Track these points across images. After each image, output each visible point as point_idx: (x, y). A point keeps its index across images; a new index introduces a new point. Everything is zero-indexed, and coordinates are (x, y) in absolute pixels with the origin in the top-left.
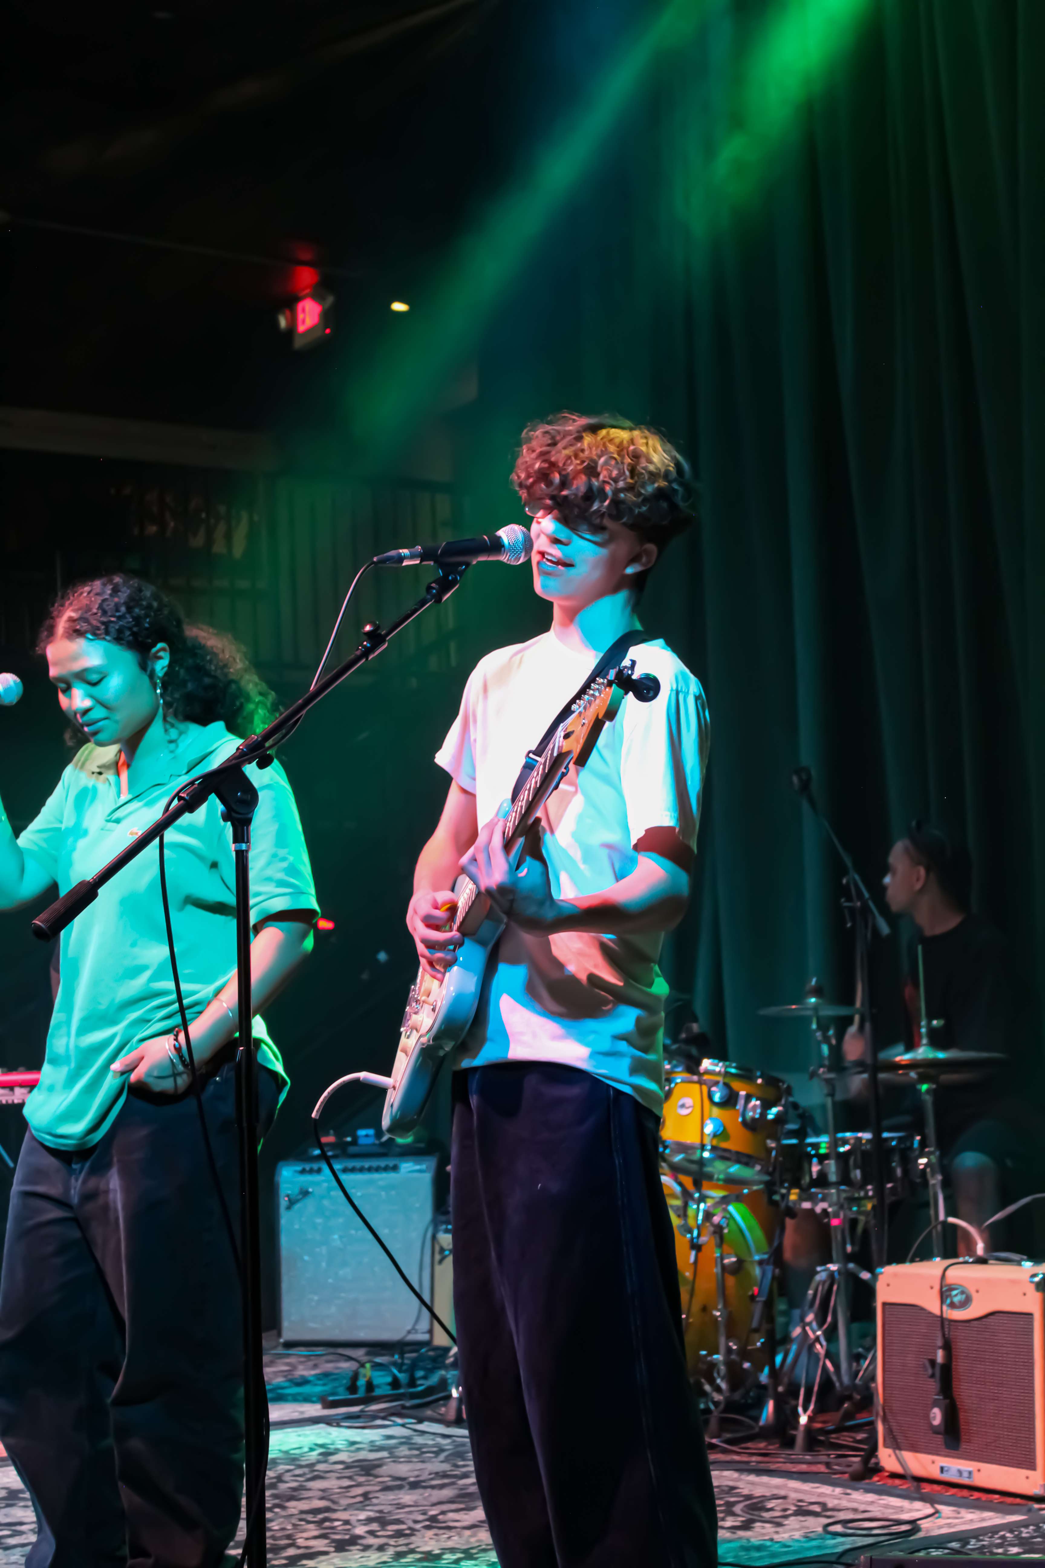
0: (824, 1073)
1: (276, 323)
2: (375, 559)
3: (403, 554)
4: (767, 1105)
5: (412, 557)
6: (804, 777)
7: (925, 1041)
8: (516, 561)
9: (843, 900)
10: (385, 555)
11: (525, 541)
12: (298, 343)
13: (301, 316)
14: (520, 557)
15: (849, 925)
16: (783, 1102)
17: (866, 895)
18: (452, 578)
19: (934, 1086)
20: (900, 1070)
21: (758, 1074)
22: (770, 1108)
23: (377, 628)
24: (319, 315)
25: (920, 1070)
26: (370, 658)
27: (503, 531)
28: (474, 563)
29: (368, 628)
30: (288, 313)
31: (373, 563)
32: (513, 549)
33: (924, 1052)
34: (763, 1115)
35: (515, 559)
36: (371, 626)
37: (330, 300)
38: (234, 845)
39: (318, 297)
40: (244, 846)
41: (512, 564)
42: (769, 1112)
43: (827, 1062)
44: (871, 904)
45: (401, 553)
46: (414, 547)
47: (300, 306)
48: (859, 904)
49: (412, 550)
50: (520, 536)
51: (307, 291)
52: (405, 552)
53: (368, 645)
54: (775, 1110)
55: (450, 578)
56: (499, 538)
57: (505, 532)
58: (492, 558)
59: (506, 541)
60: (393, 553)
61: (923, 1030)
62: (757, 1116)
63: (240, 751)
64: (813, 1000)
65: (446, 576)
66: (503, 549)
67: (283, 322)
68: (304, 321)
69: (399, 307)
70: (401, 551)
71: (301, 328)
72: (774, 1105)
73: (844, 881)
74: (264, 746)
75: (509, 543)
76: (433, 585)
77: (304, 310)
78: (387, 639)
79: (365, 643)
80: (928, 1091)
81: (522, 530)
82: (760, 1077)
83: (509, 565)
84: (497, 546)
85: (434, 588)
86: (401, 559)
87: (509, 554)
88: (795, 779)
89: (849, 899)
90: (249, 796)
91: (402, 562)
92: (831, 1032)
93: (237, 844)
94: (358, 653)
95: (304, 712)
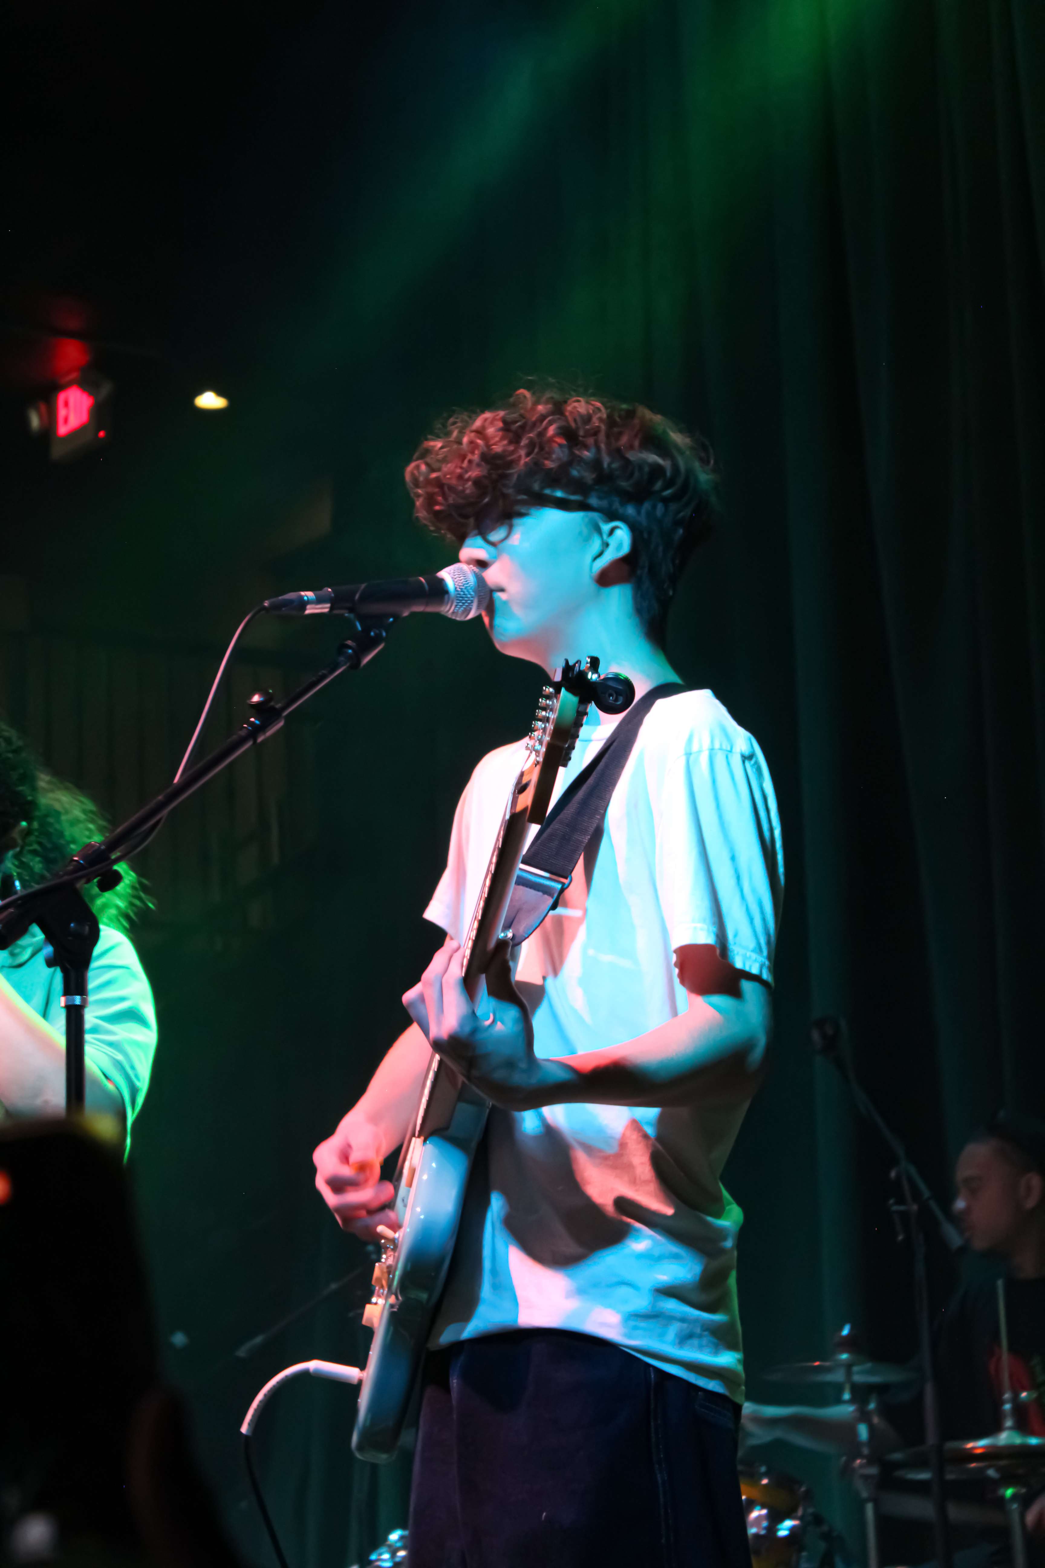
0: (861, 1466)
1: (26, 422)
2: (266, 604)
3: (305, 598)
4: (775, 1518)
5: (319, 601)
6: (830, 1031)
7: (1009, 1423)
8: (465, 614)
9: (891, 1201)
10: (280, 598)
11: (478, 585)
12: (57, 452)
13: (62, 412)
14: (471, 609)
15: (900, 1238)
16: (800, 1512)
17: (926, 1193)
18: (376, 634)
19: (1023, 1490)
20: (972, 1462)
21: (763, 1469)
22: (782, 1520)
23: (268, 698)
24: (88, 411)
25: (1002, 1463)
26: (260, 739)
27: (446, 572)
28: (406, 614)
29: (256, 698)
30: (43, 407)
31: (265, 608)
32: (461, 597)
33: (1006, 1438)
34: (772, 1529)
35: (463, 612)
36: (261, 695)
37: (106, 389)
38: (63, 999)
39: (87, 384)
40: (78, 1000)
41: (458, 619)
42: (780, 1526)
43: (866, 1451)
44: (933, 1205)
45: (302, 597)
46: (321, 589)
47: (62, 397)
48: (915, 1207)
49: (319, 593)
50: (472, 580)
51: (73, 376)
52: (308, 595)
53: (257, 722)
54: (788, 1523)
55: (372, 634)
56: (441, 581)
57: (449, 574)
58: (431, 609)
59: (450, 584)
60: (291, 596)
61: (1007, 1407)
62: (763, 1532)
63: (74, 863)
64: (844, 1356)
65: (366, 630)
66: (446, 597)
67: (35, 421)
68: (66, 420)
69: (209, 400)
70: (303, 593)
71: (63, 430)
72: (789, 1516)
73: (893, 1174)
74: (109, 858)
75: (456, 588)
76: (349, 642)
77: (66, 404)
78: (285, 713)
79: (252, 719)
80: (1014, 1497)
81: (473, 570)
82: (765, 1475)
83: (455, 621)
84: (439, 591)
85: (349, 647)
86: (303, 604)
87: (455, 604)
88: (816, 1036)
89: (901, 1201)
90: (87, 928)
91: (305, 609)
92: (872, 1406)
93: (68, 996)
94: (243, 733)
95: (165, 812)
